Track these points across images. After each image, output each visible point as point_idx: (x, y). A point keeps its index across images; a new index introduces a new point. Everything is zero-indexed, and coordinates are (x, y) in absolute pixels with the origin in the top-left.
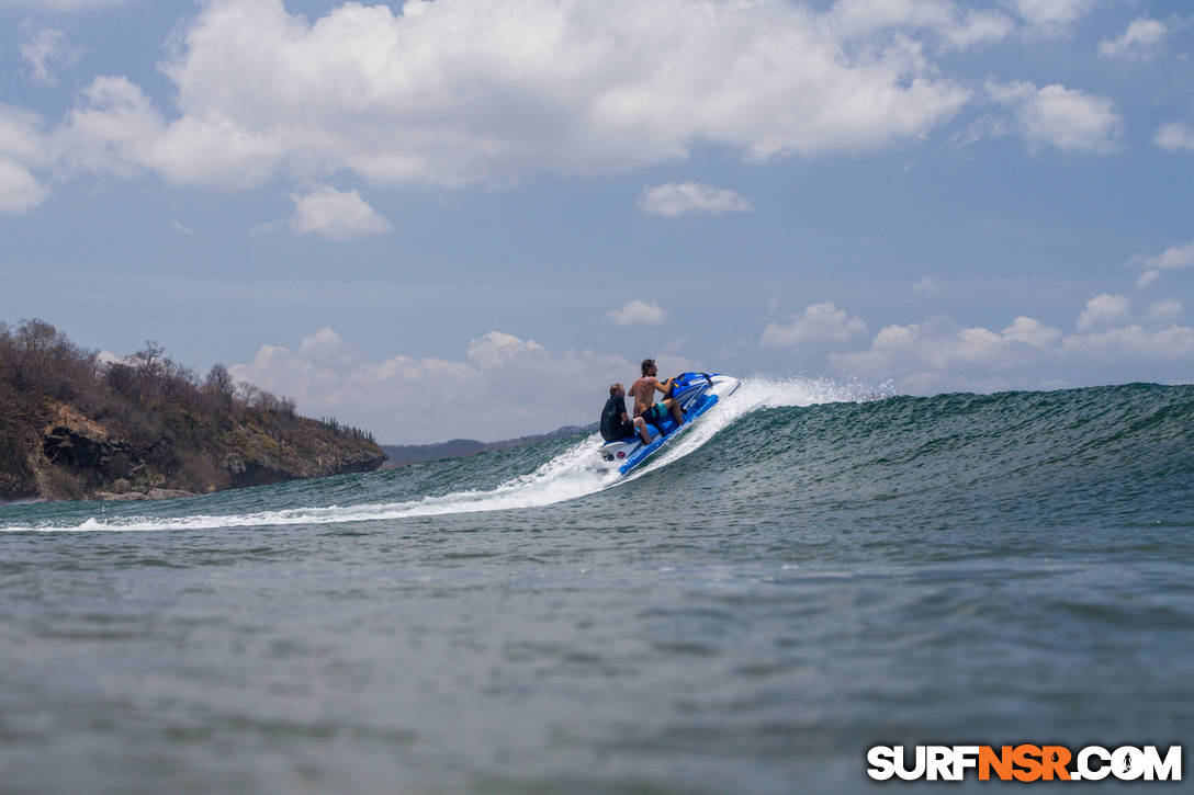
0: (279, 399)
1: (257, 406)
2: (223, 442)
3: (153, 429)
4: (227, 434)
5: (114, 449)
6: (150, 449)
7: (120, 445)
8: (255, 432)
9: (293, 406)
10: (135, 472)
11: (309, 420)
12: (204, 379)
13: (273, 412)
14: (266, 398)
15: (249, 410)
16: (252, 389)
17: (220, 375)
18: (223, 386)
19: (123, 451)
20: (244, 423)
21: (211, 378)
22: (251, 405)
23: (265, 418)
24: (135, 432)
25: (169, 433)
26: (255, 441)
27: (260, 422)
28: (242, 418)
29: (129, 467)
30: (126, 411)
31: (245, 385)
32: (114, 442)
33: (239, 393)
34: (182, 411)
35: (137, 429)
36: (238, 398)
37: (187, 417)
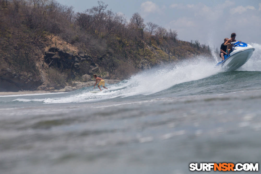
0: (168, 31)
1: (157, 35)
2: (139, 54)
3: (103, 48)
4: (141, 50)
5: (82, 59)
6: (101, 59)
7: (85, 57)
8: (156, 49)
9: (175, 35)
10: (93, 71)
11: (184, 42)
12: (129, 21)
13: (165, 38)
14: (161, 30)
15: (153, 38)
16: (154, 26)
17: (137, 19)
18: (138, 25)
19: (87, 60)
20: (150, 44)
21: (132, 20)
22: (154, 34)
23: (161, 41)
24: (92, 49)
25: (110, 50)
26: (156, 54)
27: (158, 43)
28: (148, 41)
29: (91, 68)
30: (88, 39)
31: (150, 24)
32: (83, 55)
33: (147, 28)
34: (118, 38)
35: (94, 48)
36: (147, 31)
37: (120, 42)
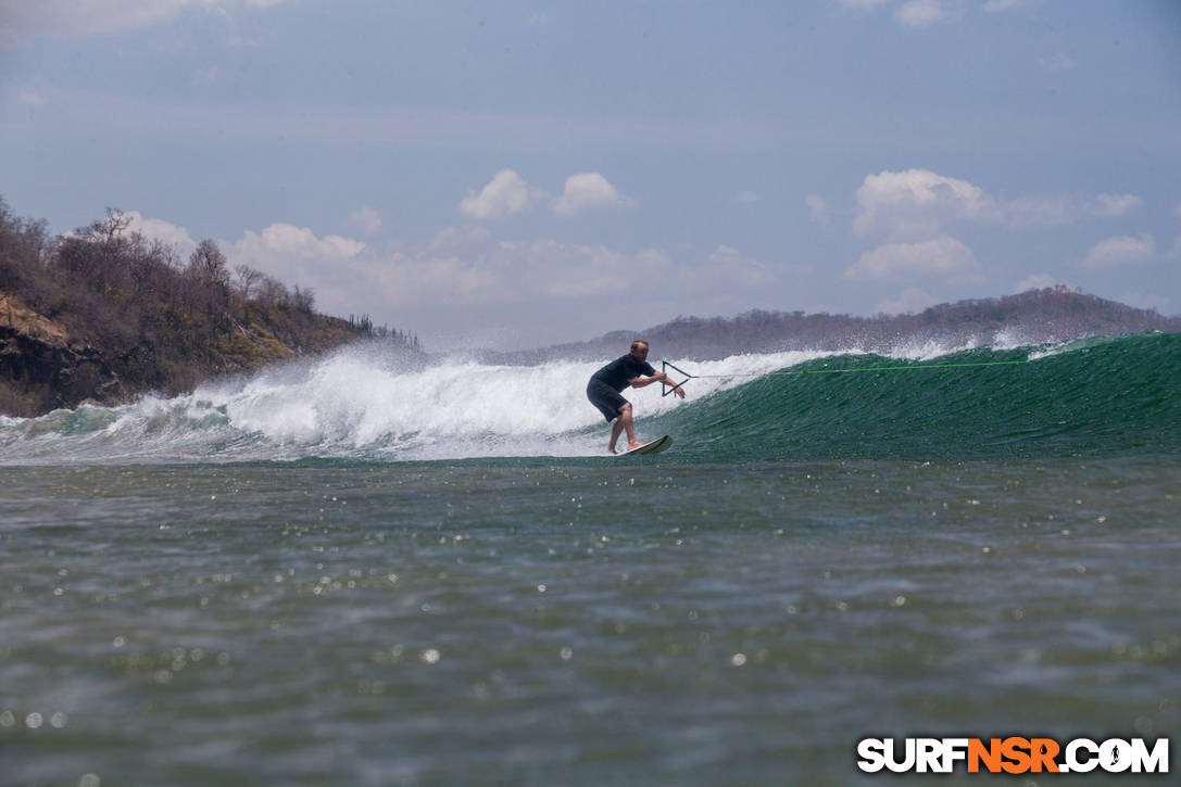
0: (291, 290)
1: (261, 299)
2: (218, 348)
3: (129, 329)
4: (223, 337)
5: (78, 357)
6: (125, 358)
7: (86, 352)
8: (261, 335)
9: (310, 300)
10: (107, 389)
11: (333, 319)
12: (186, 262)
13: (283, 308)
14: (273, 287)
15: (251, 305)
16: (253, 276)
17: (209, 257)
18: (212, 271)
19: (91, 361)
20: (246, 323)
21: (196, 259)
22: (252, 297)
23: (273, 316)
24: (102, 333)
25: (150, 335)
26: (262, 347)
27: (267, 321)
28: (241, 314)
29: (99, 383)
30: (90, 305)
31: (245, 270)
32: (80, 348)
33: (236, 280)
34: (161, 305)
35: (106, 330)
36: (235, 287)
37: (169, 314)
